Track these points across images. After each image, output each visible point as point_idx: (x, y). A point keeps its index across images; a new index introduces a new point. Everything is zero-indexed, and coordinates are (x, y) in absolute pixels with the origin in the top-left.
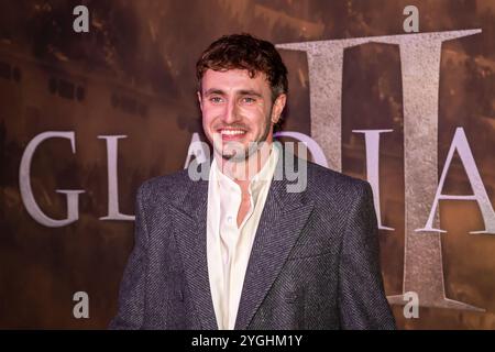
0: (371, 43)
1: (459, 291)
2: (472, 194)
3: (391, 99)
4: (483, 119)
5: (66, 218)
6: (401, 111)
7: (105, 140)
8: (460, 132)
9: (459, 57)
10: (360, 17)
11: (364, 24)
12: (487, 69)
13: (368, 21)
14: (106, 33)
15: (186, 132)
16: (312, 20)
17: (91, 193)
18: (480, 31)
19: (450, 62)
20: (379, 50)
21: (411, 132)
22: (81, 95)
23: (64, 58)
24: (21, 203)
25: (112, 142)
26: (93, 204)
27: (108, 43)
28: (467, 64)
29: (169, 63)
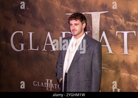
0: (86, 14)
1: (104, 65)
2: (106, 45)
3: (90, 25)
4: (109, 30)
5: (21, 49)
6: (92, 28)
7: (29, 33)
8: (104, 32)
9: (104, 17)
10: (83, 8)
11: (84, 10)
12: (109, 19)
13: (85, 9)
14: (30, 11)
15: (47, 32)
16: (73, 9)
17: (26, 44)
18: (108, 12)
19: (102, 18)
20: (87, 15)
21: (94, 32)
22: (24, 24)
23: (21, 16)
24: (11, 46)
25: (31, 34)
26: (27, 47)
27: (30, 13)
28: (105, 18)
29: (43, 17)
